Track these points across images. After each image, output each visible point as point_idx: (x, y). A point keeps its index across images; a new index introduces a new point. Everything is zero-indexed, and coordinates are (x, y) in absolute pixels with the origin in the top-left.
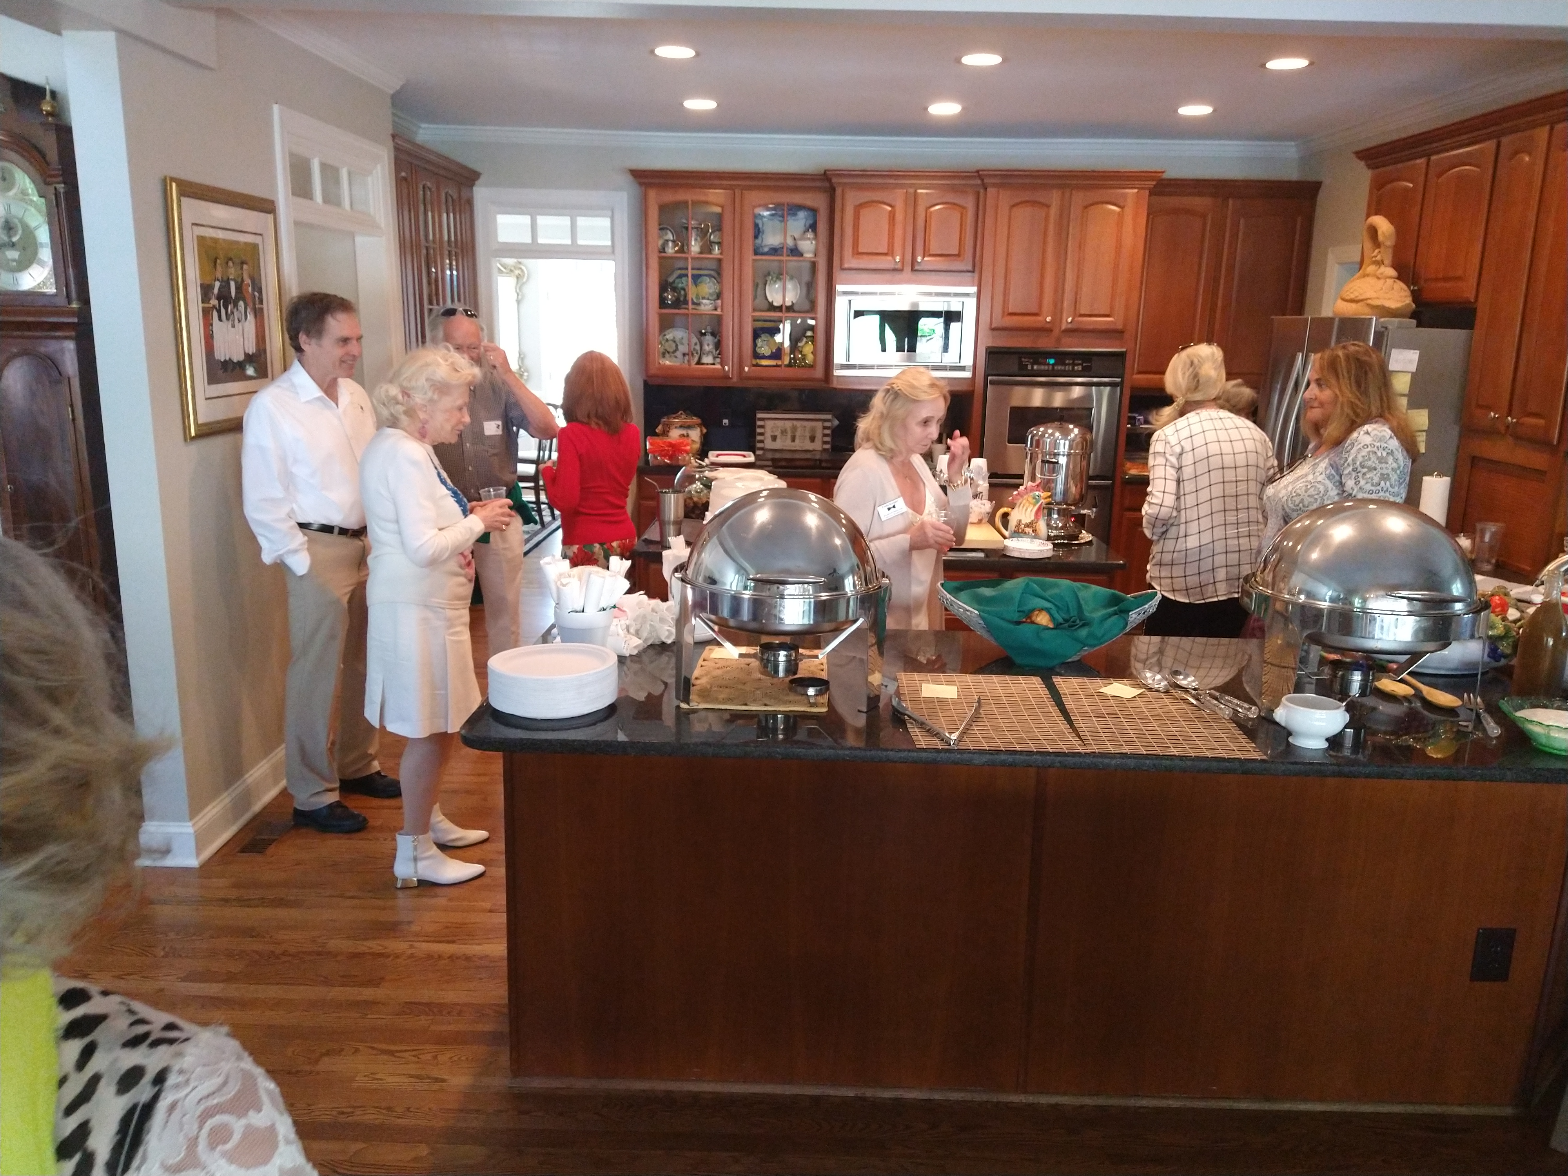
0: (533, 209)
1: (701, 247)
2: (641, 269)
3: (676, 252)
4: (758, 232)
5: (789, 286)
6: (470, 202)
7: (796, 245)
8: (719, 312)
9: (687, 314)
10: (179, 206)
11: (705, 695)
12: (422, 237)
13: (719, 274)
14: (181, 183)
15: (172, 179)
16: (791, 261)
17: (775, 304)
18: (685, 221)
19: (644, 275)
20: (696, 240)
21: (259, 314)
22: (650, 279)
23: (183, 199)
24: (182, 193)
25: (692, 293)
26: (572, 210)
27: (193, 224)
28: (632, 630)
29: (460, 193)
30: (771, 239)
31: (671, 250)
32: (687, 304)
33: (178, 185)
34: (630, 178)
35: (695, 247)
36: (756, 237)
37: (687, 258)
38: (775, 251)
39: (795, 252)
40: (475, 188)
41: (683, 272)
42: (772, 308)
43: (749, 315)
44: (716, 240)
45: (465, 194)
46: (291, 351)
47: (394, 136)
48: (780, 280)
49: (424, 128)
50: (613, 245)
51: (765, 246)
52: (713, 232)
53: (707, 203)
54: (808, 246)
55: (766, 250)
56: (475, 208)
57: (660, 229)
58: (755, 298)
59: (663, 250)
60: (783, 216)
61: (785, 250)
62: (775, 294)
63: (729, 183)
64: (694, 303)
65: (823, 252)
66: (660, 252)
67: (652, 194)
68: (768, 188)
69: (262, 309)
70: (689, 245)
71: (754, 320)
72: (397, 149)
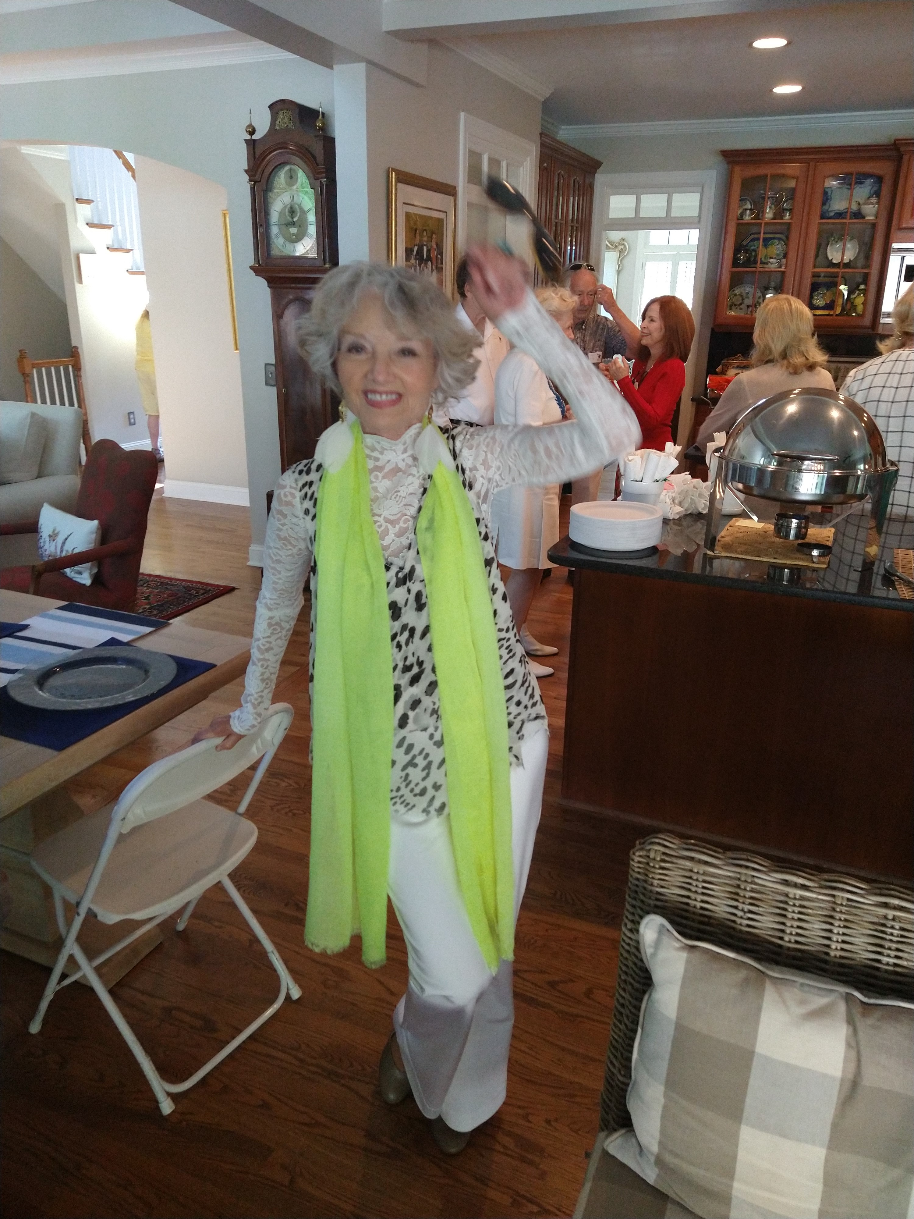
0: (638, 190)
1: (774, 214)
2: (721, 236)
3: (752, 219)
4: (826, 198)
5: (849, 246)
6: (591, 187)
7: (859, 209)
8: (783, 269)
9: (754, 272)
10: (396, 189)
11: (727, 547)
12: (553, 217)
13: (788, 238)
14: (399, 173)
15: (393, 170)
16: (854, 223)
17: (835, 261)
18: (762, 192)
19: (723, 239)
20: (770, 208)
21: (440, 270)
22: (727, 242)
23: (399, 184)
24: (398, 181)
25: (762, 253)
26: (669, 189)
27: (404, 203)
28: (677, 501)
29: (584, 181)
30: (838, 205)
31: (747, 218)
32: (756, 263)
33: (396, 175)
34: (721, 158)
35: (769, 213)
36: (824, 204)
37: (761, 224)
38: (840, 215)
39: (859, 215)
40: (596, 175)
41: (756, 236)
42: (831, 264)
43: (809, 270)
44: (788, 207)
45: (588, 181)
46: (458, 296)
47: (541, 134)
48: (841, 241)
49: (564, 129)
50: (700, 216)
51: (832, 211)
52: (786, 201)
53: (784, 176)
54: (870, 210)
55: (832, 214)
56: (595, 190)
57: (740, 200)
58: (817, 256)
59: (741, 217)
60: (850, 184)
61: (849, 214)
62: (834, 254)
63: (805, 157)
64: (762, 263)
65: (884, 214)
66: (738, 219)
67: (737, 169)
68: (842, 159)
69: (442, 268)
70: (763, 212)
71: (814, 276)
72: (542, 145)
